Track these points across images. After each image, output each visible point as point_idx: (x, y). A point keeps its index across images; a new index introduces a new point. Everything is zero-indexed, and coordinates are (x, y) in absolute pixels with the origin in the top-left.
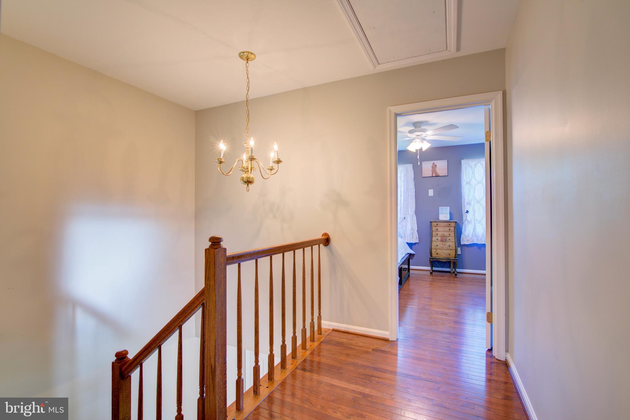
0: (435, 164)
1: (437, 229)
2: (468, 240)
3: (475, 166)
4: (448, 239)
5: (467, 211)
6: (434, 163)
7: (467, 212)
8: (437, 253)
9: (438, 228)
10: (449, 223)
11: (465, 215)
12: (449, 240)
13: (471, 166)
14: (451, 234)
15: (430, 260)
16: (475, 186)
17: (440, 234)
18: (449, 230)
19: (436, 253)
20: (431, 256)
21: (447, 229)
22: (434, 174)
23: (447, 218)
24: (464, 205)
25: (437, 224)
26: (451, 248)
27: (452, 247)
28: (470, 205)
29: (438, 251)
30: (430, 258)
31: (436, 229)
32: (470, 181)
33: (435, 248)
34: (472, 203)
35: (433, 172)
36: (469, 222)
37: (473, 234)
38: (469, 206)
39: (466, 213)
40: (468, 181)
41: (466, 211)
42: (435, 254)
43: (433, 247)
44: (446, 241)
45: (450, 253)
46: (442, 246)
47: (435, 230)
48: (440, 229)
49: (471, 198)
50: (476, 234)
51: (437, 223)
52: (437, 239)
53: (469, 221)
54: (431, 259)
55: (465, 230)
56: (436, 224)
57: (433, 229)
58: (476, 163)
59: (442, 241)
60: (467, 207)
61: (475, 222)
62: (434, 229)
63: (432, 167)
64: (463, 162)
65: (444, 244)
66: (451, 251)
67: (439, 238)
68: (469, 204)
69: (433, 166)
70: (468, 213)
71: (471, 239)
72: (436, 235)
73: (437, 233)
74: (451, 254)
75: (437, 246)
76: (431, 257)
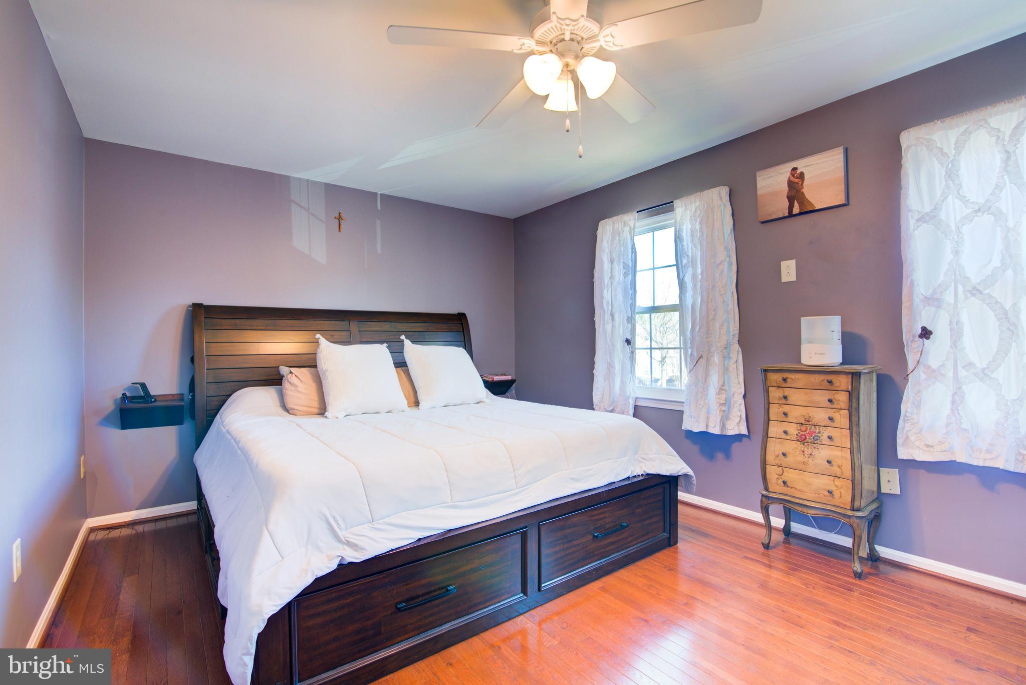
0: (799, 171)
1: (785, 397)
2: (928, 446)
3: (959, 146)
4: (825, 433)
5: (924, 329)
6: (795, 169)
7: (926, 333)
8: (784, 483)
9: (787, 392)
10: (830, 377)
11: (915, 345)
12: (830, 438)
13: (941, 149)
14: (836, 416)
15: (762, 501)
16: (958, 228)
17: (796, 413)
18: (830, 401)
19: (780, 482)
20: (766, 489)
21: (821, 397)
22: (796, 205)
23: (833, 356)
24: (911, 307)
25: (785, 380)
26: (835, 470)
27: (839, 467)
28: (939, 307)
29: (790, 475)
30: (763, 495)
31: (781, 395)
32: (936, 208)
33: (777, 462)
34: (949, 297)
35: (791, 199)
36: (934, 374)
37: (948, 424)
38: (933, 309)
39: (921, 336)
40: (927, 209)
41: (919, 331)
42: (777, 484)
43: (770, 458)
44: (816, 441)
45: (833, 488)
46: (801, 458)
47: (780, 399)
48: (796, 396)
49: (942, 278)
50: (963, 426)
51: (785, 375)
52: (785, 432)
53: (934, 371)
54: (764, 499)
55: (918, 405)
56: (781, 379)
57: (771, 395)
58: (962, 134)
59: (802, 440)
60: (924, 313)
61: (962, 373)
62: (775, 394)
63: (790, 183)
64: (907, 138)
65: (808, 451)
66: (838, 482)
67: (793, 430)
68: (933, 300)
69: (793, 179)
70: (928, 338)
71: (941, 443)
72: (783, 418)
73: (786, 408)
74: (836, 494)
75: (784, 454)
76: (765, 493)
